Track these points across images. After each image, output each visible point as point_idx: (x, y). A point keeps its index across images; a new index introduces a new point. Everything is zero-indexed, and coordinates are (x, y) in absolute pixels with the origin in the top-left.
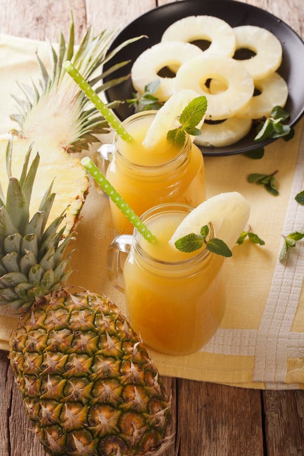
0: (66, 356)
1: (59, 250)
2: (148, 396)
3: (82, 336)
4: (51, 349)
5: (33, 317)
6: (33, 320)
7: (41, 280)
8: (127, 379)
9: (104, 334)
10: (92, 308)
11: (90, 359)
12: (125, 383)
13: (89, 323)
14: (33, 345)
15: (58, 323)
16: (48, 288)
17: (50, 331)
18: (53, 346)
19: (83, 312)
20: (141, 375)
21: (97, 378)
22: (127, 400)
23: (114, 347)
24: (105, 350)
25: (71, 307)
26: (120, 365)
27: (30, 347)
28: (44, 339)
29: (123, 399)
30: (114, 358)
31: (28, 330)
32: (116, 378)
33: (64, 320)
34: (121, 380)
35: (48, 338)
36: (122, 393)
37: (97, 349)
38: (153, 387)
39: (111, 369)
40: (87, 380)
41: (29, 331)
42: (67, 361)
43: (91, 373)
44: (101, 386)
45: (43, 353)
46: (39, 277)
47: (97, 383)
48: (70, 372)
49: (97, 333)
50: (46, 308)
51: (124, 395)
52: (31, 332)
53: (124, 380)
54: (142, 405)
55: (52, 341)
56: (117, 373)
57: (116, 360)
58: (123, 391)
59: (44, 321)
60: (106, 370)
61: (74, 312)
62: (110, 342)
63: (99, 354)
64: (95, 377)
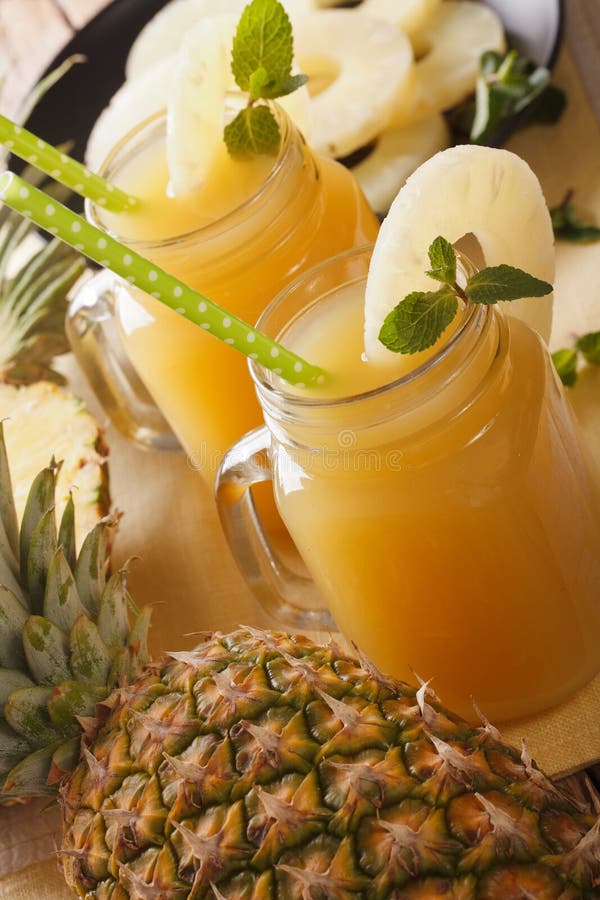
0: (235, 807)
1: (84, 567)
2: (529, 808)
3: (253, 729)
4: (182, 811)
5: (91, 759)
6: (96, 770)
7: (68, 664)
8: (443, 783)
9: (314, 699)
10: (246, 654)
11: (309, 778)
12: (444, 798)
13: (257, 688)
14: (129, 832)
15: (168, 735)
16: (103, 680)
17: (156, 769)
18: (185, 797)
19: (228, 673)
20: (477, 762)
21: (355, 820)
22: (472, 838)
23: (358, 720)
24: (338, 738)
25: (184, 679)
26: (405, 759)
27: (122, 844)
28: (150, 797)
29: (458, 839)
30: (375, 747)
31: (95, 806)
32: (408, 796)
33: (182, 718)
34: (428, 793)
35: (161, 789)
36: (448, 828)
37: (314, 745)
38: (530, 784)
39: (381, 778)
40: (328, 840)
41: (101, 804)
42: (245, 817)
43: (330, 813)
44: (377, 836)
45: (167, 838)
46: (61, 657)
47: (360, 832)
48: (269, 842)
49: (292, 706)
50: (119, 717)
51: (458, 828)
52: (106, 802)
53: (435, 790)
54: (523, 836)
55: (175, 788)
56: (405, 779)
57: (387, 749)
58: (447, 820)
59: (128, 753)
60: (367, 786)
61: (200, 683)
62: (342, 712)
63: (328, 755)
64: (346, 819)
